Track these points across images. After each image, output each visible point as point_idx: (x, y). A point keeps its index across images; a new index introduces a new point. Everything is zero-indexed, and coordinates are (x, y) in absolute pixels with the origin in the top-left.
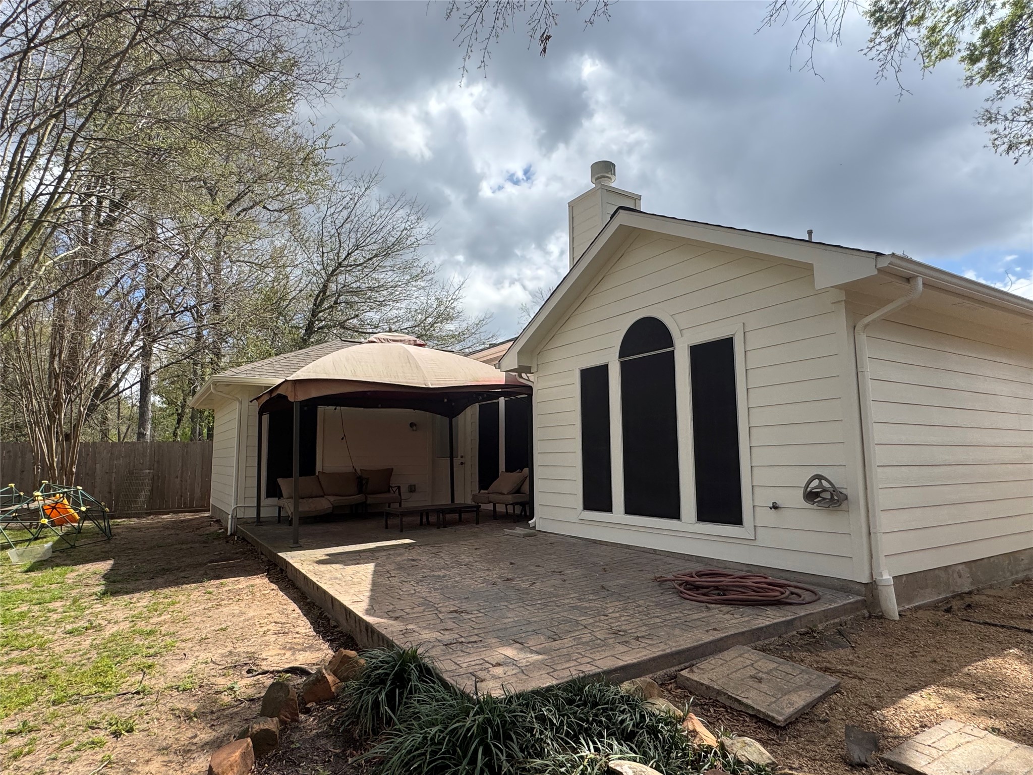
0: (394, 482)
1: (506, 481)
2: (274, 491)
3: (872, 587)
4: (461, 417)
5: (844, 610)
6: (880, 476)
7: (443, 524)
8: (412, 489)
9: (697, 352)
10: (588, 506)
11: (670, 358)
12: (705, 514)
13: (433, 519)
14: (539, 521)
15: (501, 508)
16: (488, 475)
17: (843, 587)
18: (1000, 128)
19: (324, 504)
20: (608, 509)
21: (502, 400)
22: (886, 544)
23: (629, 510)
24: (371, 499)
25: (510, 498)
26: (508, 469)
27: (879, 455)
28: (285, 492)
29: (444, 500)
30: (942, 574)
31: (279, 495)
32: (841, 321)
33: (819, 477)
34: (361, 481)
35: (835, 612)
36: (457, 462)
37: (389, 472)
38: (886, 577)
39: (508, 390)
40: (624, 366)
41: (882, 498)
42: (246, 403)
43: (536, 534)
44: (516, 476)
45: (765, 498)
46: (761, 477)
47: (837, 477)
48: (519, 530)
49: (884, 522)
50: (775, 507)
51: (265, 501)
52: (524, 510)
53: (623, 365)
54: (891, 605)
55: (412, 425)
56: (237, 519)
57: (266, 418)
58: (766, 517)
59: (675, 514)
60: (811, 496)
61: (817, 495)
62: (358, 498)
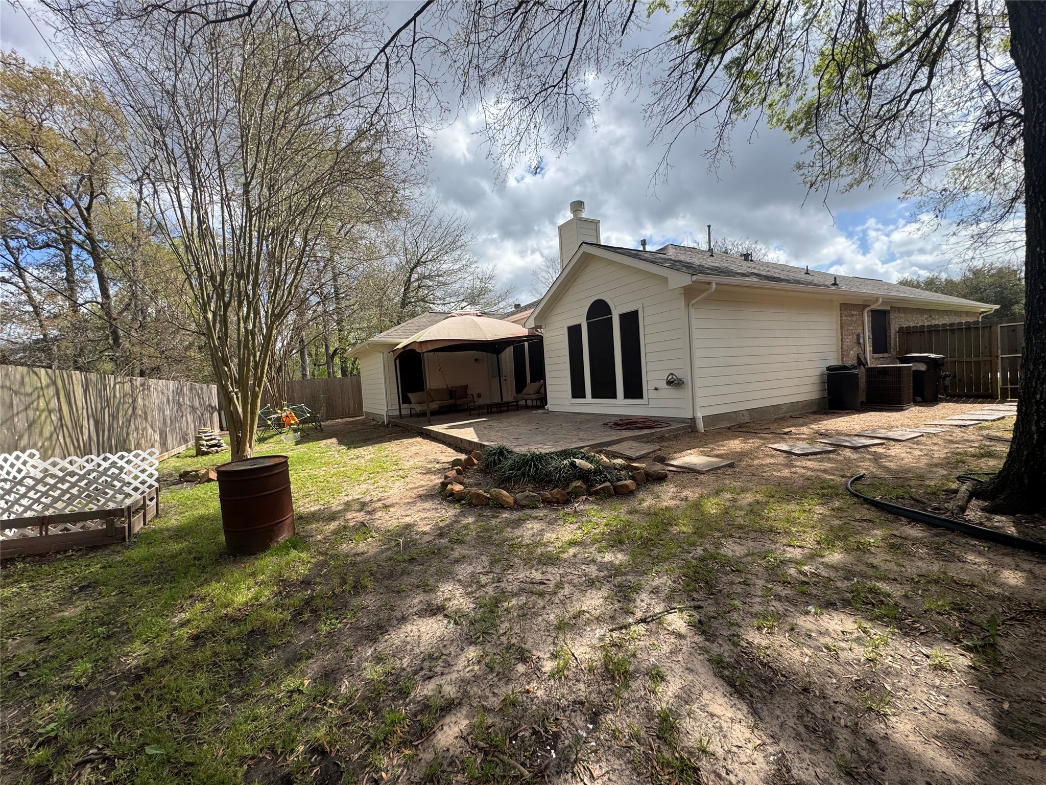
0: (469, 392)
1: (531, 388)
2: (406, 400)
3: (693, 420)
4: (503, 354)
5: (679, 429)
6: (698, 373)
7: (500, 412)
8: (479, 396)
9: (623, 317)
10: (573, 397)
11: (610, 320)
12: (627, 395)
13: (494, 410)
14: (550, 406)
15: (529, 403)
16: (520, 385)
17: (682, 420)
18: (806, 172)
19: (435, 406)
20: (584, 397)
21: (526, 344)
22: (700, 402)
23: (593, 397)
24: (459, 401)
25: (534, 396)
26: (533, 381)
27: (697, 363)
28: (412, 400)
29: (497, 400)
30: (733, 415)
31: (410, 402)
32: (682, 303)
33: (672, 374)
34: (452, 392)
35: (675, 430)
36: (502, 379)
37: (466, 387)
38: (699, 415)
39: (529, 338)
40: (590, 325)
41: (698, 383)
42: (386, 354)
43: (548, 412)
44: (537, 384)
45: (652, 386)
46: (651, 376)
47: (679, 374)
48: (540, 411)
49: (699, 392)
50: (656, 389)
51: (402, 406)
52: (542, 402)
53: (588, 323)
54: (701, 426)
55: (476, 360)
56: (388, 416)
57: (397, 361)
58: (653, 394)
59: (615, 397)
60: (669, 383)
61: (672, 382)
62: (452, 401)
